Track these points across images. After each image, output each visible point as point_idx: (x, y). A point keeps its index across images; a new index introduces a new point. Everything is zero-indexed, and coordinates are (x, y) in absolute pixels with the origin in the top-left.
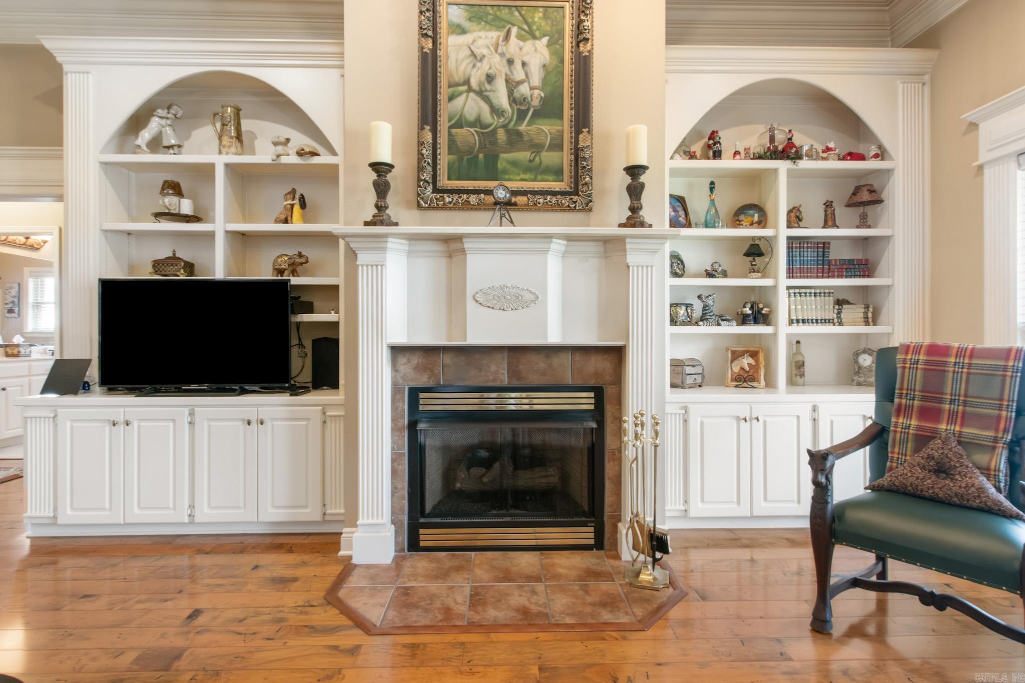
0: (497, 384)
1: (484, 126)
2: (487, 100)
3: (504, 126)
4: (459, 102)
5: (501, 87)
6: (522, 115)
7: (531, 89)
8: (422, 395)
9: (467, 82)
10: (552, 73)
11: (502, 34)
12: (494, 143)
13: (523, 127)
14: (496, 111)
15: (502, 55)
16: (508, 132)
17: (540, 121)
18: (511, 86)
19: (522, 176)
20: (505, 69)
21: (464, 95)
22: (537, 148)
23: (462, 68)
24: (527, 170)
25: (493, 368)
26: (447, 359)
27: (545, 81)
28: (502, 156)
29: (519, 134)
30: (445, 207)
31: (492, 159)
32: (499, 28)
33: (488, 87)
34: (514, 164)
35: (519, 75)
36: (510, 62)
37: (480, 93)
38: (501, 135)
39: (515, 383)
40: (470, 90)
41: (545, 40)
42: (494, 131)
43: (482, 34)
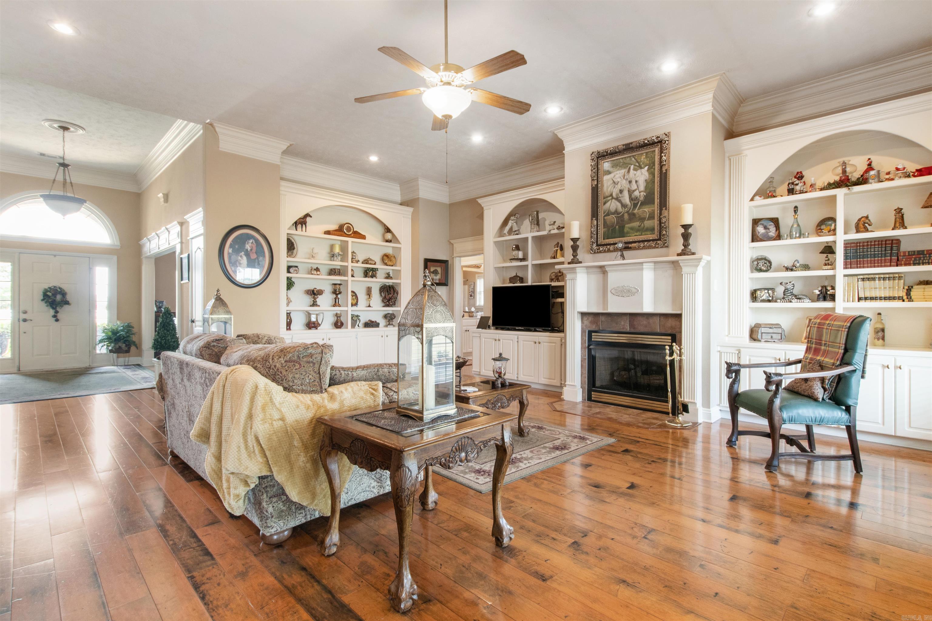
0: (624, 330)
1: (618, 214)
2: (620, 201)
3: (627, 212)
4: (608, 204)
5: (626, 194)
6: (635, 205)
7: (640, 192)
8: (593, 334)
9: (611, 195)
10: (649, 183)
11: (626, 170)
12: (623, 220)
13: (636, 211)
14: (624, 206)
15: (627, 179)
16: (629, 214)
17: (644, 207)
18: (630, 192)
19: (635, 234)
20: (628, 186)
21: (610, 201)
22: (642, 220)
23: (609, 190)
24: (638, 230)
25: (622, 323)
26: (602, 318)
27: (646, 188)
28: (627, 226)
29: (634, 214)
30: (600, 252)
31: (622, 227)
32: (625, 168)
33: (620, 195)
34: (632, 229)
35: (634, 187)
36: (630, 182)
37: (617, 199)
38: (626, 216)
39: (632, 330)
40: (613, 198)
41: (646, 168)
42: (623, 215)
43: (618, 172)
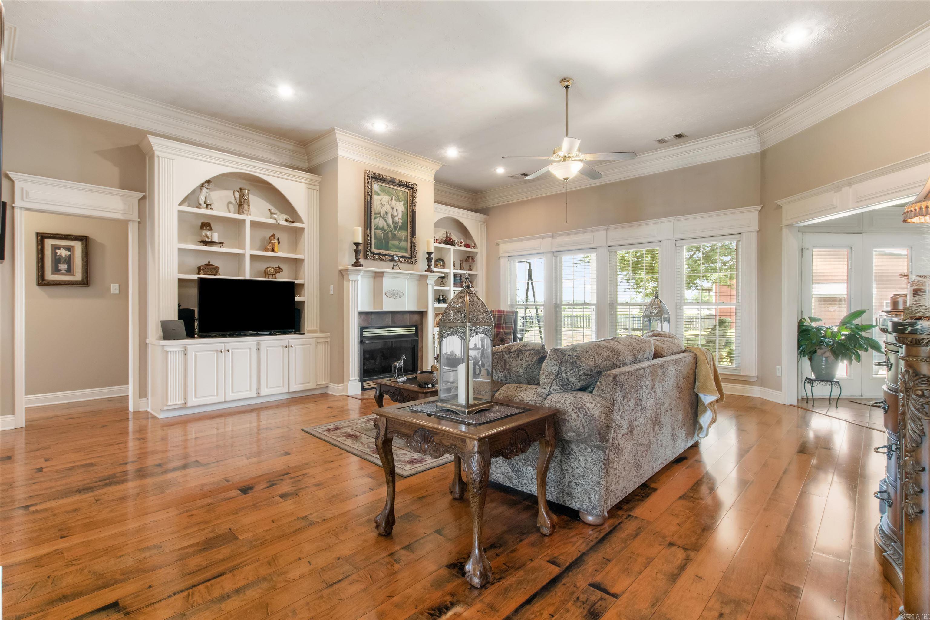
0: (388, 325)
1: (385, 230)
2: (386, 221)
3: (391, 231)
4: (377, 220)
5: (390, 216)
6: (396, 228)
7: (399, 219)
8: (364, 330)
9: (379, 213)
10: (405, 214)
11: (390, 198)
12: (388, 237)
13: (396, 232)
14: (388, 225)
15: (390, 205)
16: (392, 233)
17: (401, 231)
18: (393, 217)
19: (396, 250)
20: (391, 211)
21: (379, 218)
22: (400, 240)
23: (378, 208)
24: (397, 248)
25: (387, 320)
26: (373, 316)
27: (402, 216)
28: (391, 242)
29: (395, 235)
30: (375, 259)
31: (387, 243)
32: (389, 196)
33: (386, 216)
34: (394, 245)
35: (395, 214)
36: (393, 208)
37: (384, 218)
38: (390, 234)
39: (393, 325)
40: (380, 216)
41: (403, 202)
42: (388, 232)
43: (384, 197)
